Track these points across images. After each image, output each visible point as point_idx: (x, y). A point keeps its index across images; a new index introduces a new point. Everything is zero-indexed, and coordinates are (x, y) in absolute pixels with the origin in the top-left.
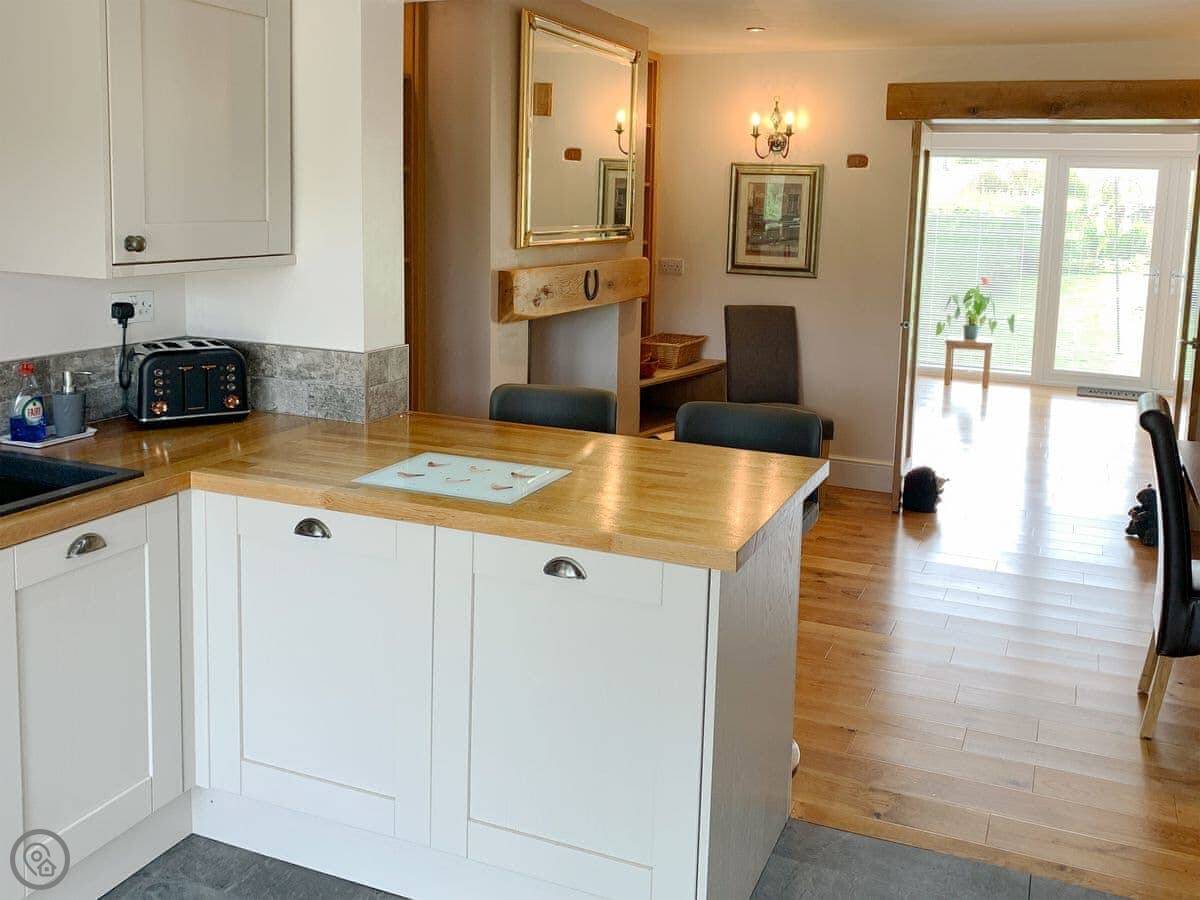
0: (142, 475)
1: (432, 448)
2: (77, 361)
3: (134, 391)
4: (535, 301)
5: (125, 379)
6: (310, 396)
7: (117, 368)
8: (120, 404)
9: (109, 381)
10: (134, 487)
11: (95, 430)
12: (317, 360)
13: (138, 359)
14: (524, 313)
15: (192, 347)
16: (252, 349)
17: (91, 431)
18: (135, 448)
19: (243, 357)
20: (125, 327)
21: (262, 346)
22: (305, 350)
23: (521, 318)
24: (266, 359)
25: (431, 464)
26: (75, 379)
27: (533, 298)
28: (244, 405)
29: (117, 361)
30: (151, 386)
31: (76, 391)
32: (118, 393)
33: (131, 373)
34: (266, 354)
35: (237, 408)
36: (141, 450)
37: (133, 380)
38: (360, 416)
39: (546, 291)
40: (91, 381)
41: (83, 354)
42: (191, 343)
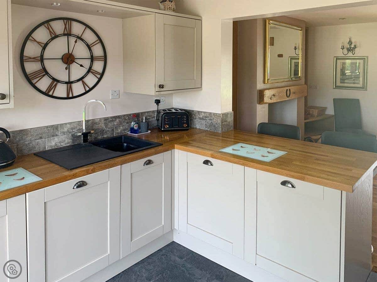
0: (162, 145)
1: (242, 142)
2: (146, 114)
3: (160, 121)
4: (271, 98)
5: (158, 118)
6: (206, 125)
7: (156, 116)
8: (156, 125)
9: (154, 119)
10: (160, 148)
11: (150, 131)
12: (208, 115)
13: (161, 114)
14: (267, 102)
15: (175, 111)
16: (190, 112)
17: (149, 131)
18: (160, 137)
19: (188, 114)
20: (158, 106)
21: (193, 111)
22: (205, 112)
23: (266, 103)
24: (194, 114)
25: (241, 147)
26: (146, 118)
27: (270, 97)
28: (188, 126)
29: (156, 114)
30: (165, 121)
31: (146, 122)
32: (156, 122)
33: (159, 117)
34: (194, 113)
35: (186, 127)
36: (162, 138)
37: (160, 119)
38: (220, 131)
39: (274, 95)
40: (149, 119)
41: (148, 112)
42: (175, 110)
